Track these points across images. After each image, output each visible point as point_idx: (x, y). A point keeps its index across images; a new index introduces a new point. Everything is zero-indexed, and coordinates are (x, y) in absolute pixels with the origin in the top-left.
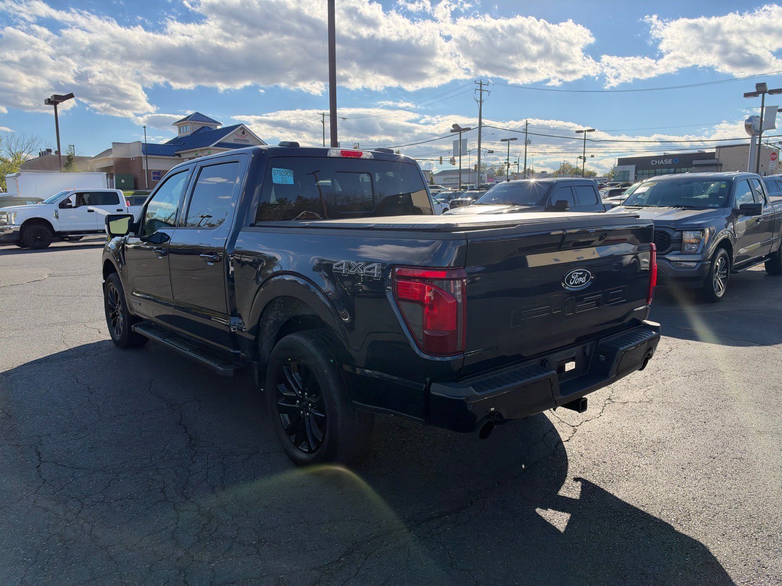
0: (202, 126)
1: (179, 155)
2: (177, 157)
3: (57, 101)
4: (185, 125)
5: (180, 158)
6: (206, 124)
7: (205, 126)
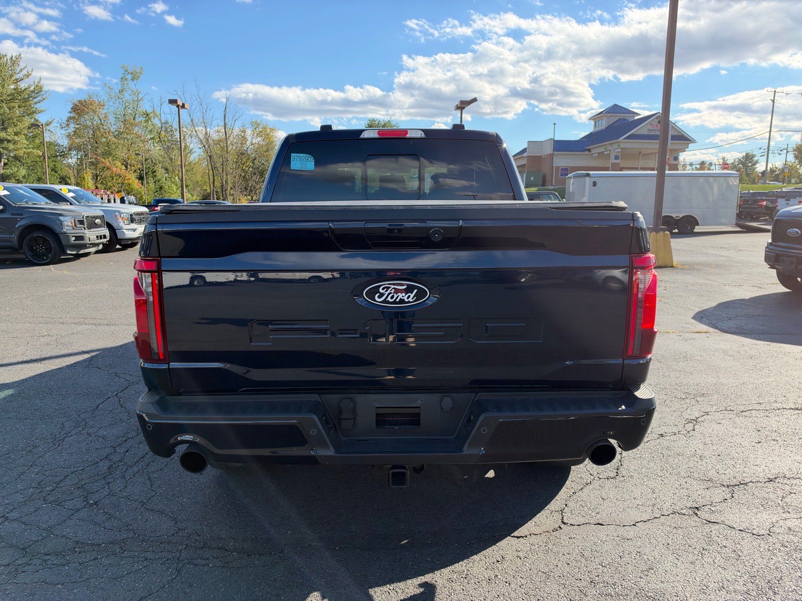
0: (619, 118)
1: (589, 150)
2: (587, 152)
3: (464, 106)
4: (600, 119)
5: (590, 153)
6: (622, 116)
7: (622, 118)
